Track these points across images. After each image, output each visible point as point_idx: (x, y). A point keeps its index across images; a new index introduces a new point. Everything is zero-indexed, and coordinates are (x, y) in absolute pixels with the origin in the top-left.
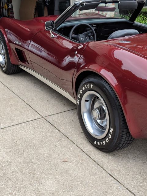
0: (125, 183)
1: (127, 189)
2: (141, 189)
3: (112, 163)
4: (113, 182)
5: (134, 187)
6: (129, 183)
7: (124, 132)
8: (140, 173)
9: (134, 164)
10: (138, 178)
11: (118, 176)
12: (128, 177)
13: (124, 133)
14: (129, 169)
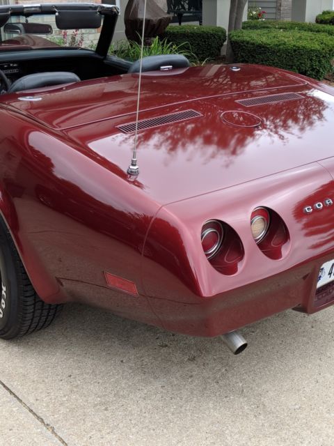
0: (30, 400)
1: (31, 411)
2: (62, 408)
3: (17, 361)
4: (5, 399)
5: (48, 406)
6: (38, 398)
7: (26, 291)
8: (70, 376)
9: (62, 359)
10: (62, 387)
11: (19, 387)
12: (42, 386)
13: (28, 294)
14: (49, 369)
